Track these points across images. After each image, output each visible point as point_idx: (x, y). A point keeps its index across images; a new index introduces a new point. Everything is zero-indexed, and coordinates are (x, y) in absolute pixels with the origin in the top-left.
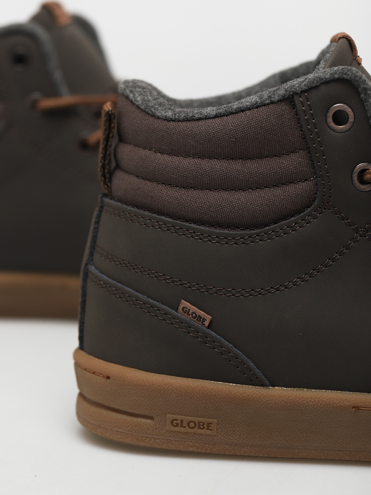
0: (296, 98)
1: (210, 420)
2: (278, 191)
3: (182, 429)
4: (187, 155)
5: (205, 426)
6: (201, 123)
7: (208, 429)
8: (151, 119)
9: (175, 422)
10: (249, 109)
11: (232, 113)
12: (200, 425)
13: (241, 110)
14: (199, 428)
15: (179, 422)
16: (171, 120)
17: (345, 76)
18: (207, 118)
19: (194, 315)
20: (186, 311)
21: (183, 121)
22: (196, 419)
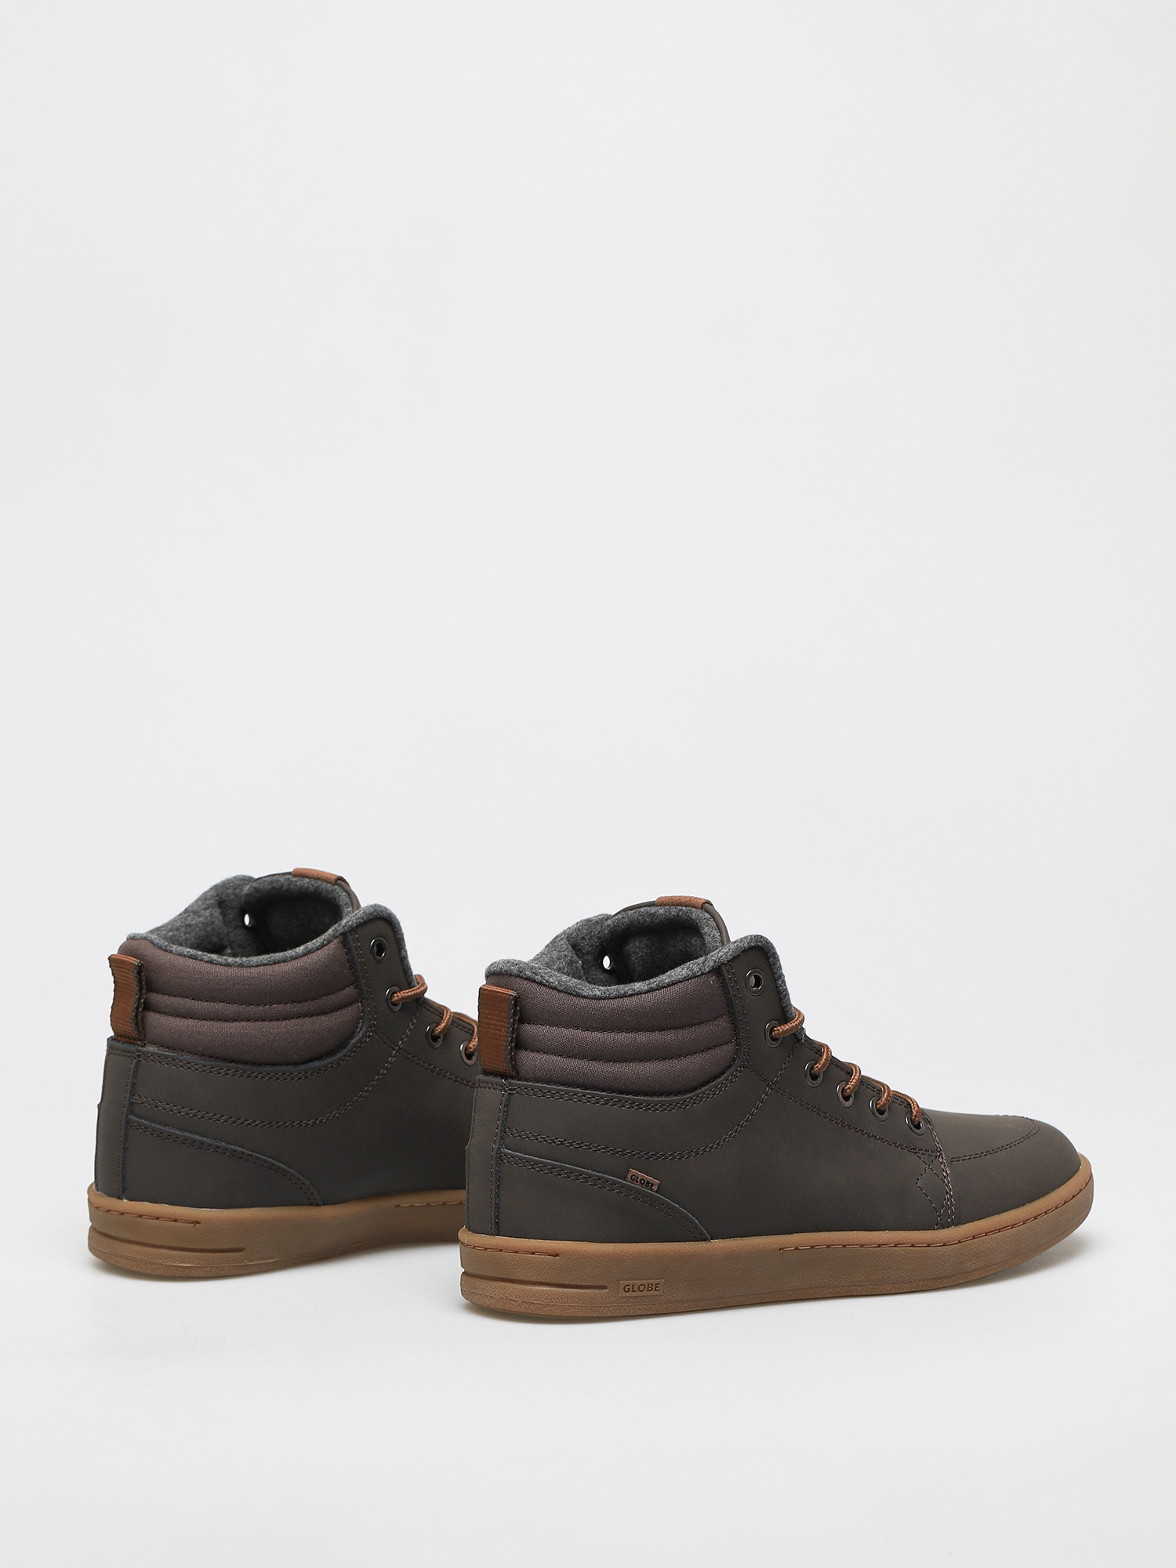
0: (723, 968)
1: (657, 1281)
2: (707, 1056)
3: (634, 1294)
4: (620, 1030)
5: (653, 1287)
6: (633, 999)
7: (655, 1290)
8: (576, 999)
9: (626, 1288)
10: (681, 982)
11: (664, 987)
12: (649, 1288)
13: (673, 984)
14: (648, 1290)
15: (631, 1287)
16: (601, 998)
17: (759, 944)
18: (639, 993)
19: (642, 1182)
20: (634, 1179)
21: (615, 998)
22: (645, 1282)
